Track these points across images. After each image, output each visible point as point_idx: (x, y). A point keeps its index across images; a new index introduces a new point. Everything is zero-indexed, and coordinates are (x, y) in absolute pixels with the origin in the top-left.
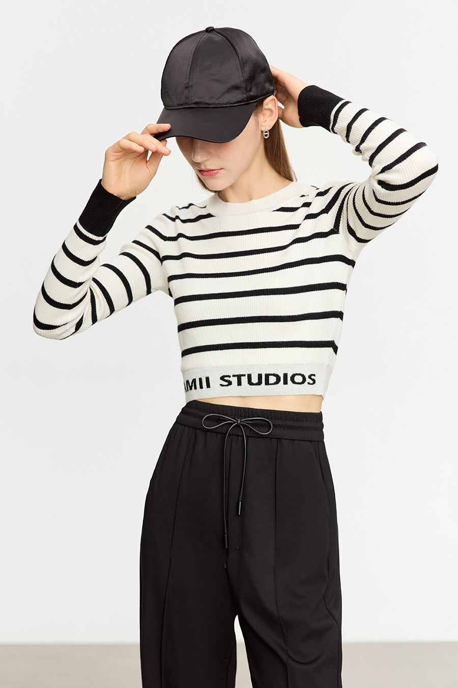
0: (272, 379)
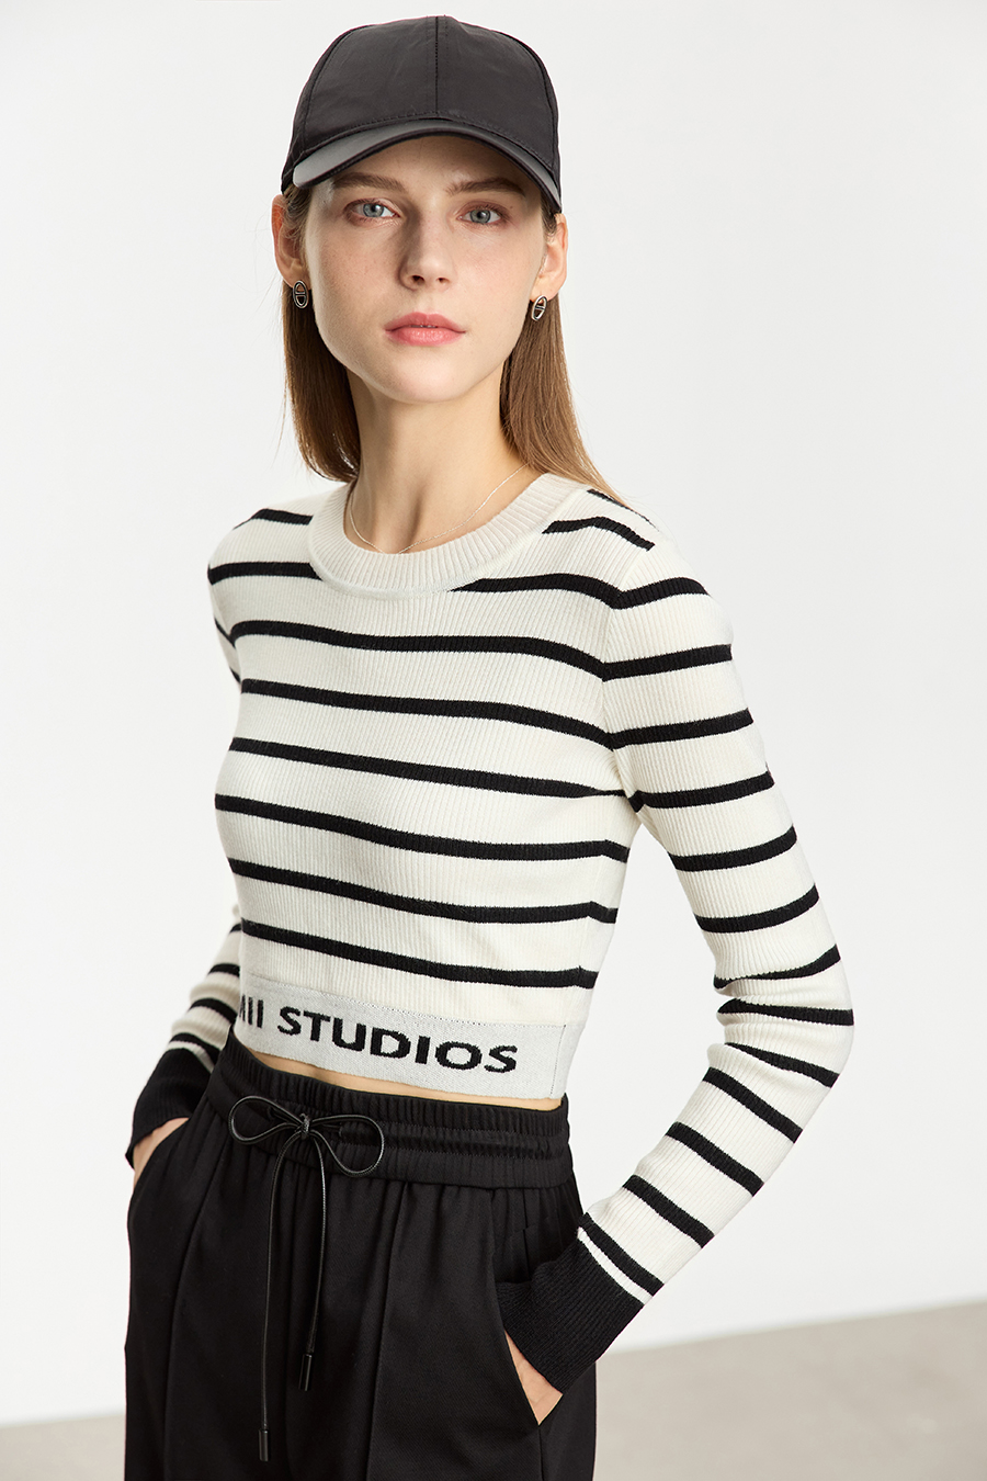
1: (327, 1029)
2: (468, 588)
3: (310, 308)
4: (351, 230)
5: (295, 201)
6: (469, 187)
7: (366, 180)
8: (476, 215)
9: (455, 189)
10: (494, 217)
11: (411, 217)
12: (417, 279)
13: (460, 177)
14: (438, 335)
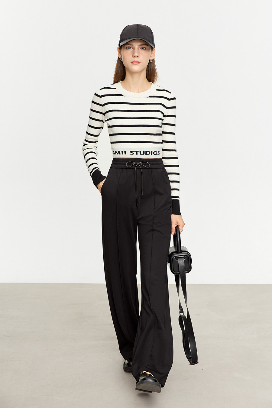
0: (148, 153)
1: (139, 153)
2: (149, 97)
3: (122, 61)
4: (126, 50)
5: (120, 47)
6: (141, 45)
7: (128, 44)
8: (143, 48)
9: (139, 45)
10: (144, 49)
11: (134, 48)
12: (134, 56)
13: (140, 44)
14: (137, 63)
